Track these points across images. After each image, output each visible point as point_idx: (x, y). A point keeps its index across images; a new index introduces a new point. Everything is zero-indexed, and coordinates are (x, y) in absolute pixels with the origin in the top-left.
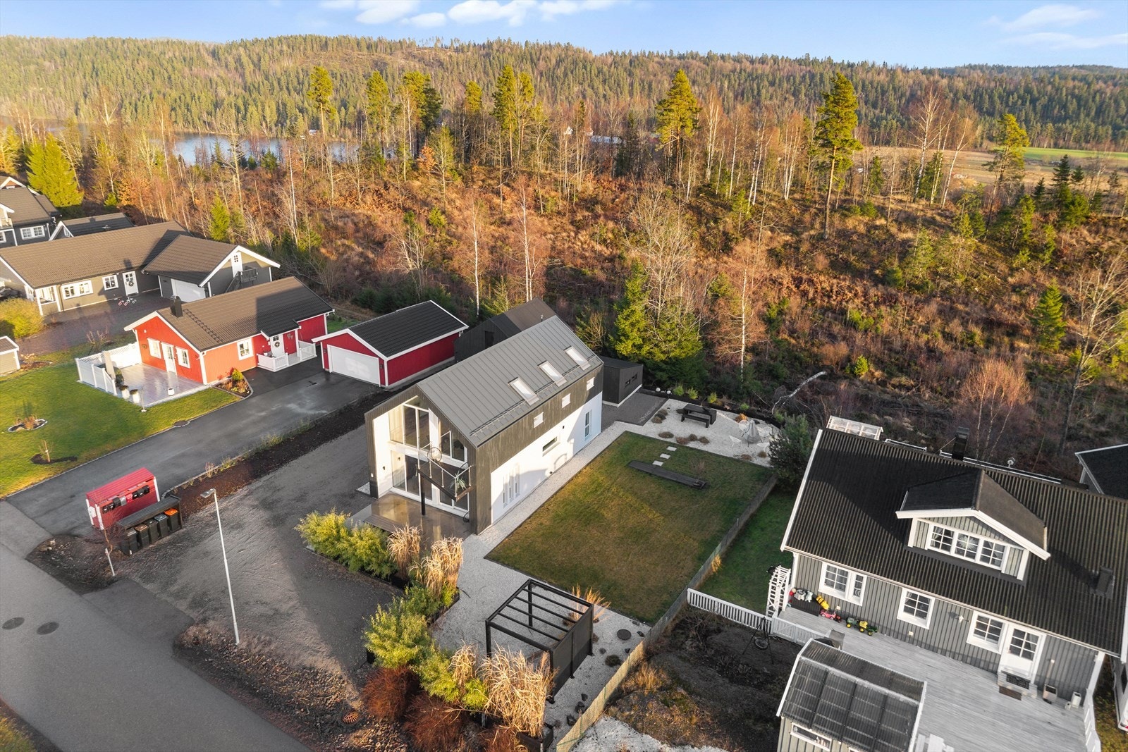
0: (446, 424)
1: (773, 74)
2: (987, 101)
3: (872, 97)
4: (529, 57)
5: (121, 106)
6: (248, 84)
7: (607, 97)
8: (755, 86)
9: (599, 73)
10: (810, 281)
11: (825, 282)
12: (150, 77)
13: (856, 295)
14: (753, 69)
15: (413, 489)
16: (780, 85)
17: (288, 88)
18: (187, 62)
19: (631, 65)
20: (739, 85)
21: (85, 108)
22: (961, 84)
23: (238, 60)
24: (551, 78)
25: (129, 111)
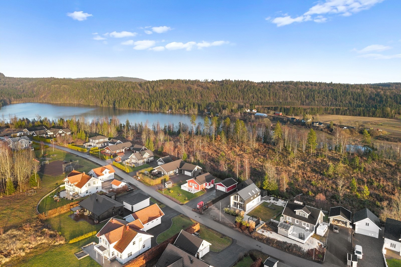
0: (240, 197)
1: (319, 90)
2: (399, 99)
3: (355, 97)
4: (236, 85)
5: (115, 102)
6: (150, 95)
7: (261, 98)
8: (313, 94)
9: (258, 90)
10: (306, 174)
11: (309, 174)
12: (123, 93)
13: (315, 177)
14: (312, 88)
15: (235, 206)
16: (321, 93)
17: (162, 96)
18: (133, 88)
19: (269, 87)
20: (307, 93)
21: (104, 102)
22: (389, 93)
23: (147, 87)
24: (243, 92)
25: (117, 104)
